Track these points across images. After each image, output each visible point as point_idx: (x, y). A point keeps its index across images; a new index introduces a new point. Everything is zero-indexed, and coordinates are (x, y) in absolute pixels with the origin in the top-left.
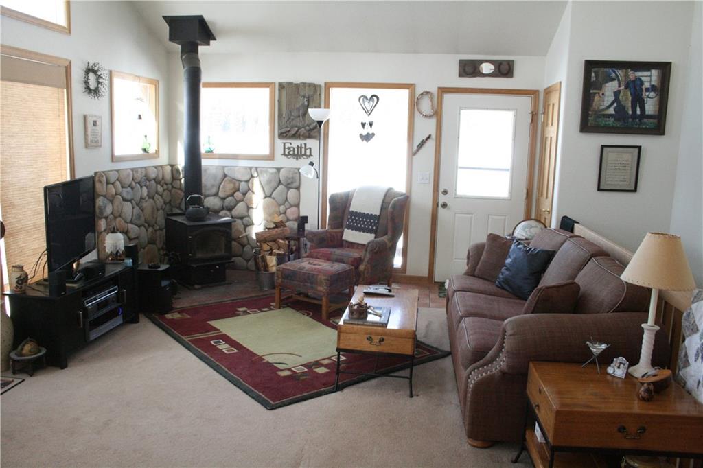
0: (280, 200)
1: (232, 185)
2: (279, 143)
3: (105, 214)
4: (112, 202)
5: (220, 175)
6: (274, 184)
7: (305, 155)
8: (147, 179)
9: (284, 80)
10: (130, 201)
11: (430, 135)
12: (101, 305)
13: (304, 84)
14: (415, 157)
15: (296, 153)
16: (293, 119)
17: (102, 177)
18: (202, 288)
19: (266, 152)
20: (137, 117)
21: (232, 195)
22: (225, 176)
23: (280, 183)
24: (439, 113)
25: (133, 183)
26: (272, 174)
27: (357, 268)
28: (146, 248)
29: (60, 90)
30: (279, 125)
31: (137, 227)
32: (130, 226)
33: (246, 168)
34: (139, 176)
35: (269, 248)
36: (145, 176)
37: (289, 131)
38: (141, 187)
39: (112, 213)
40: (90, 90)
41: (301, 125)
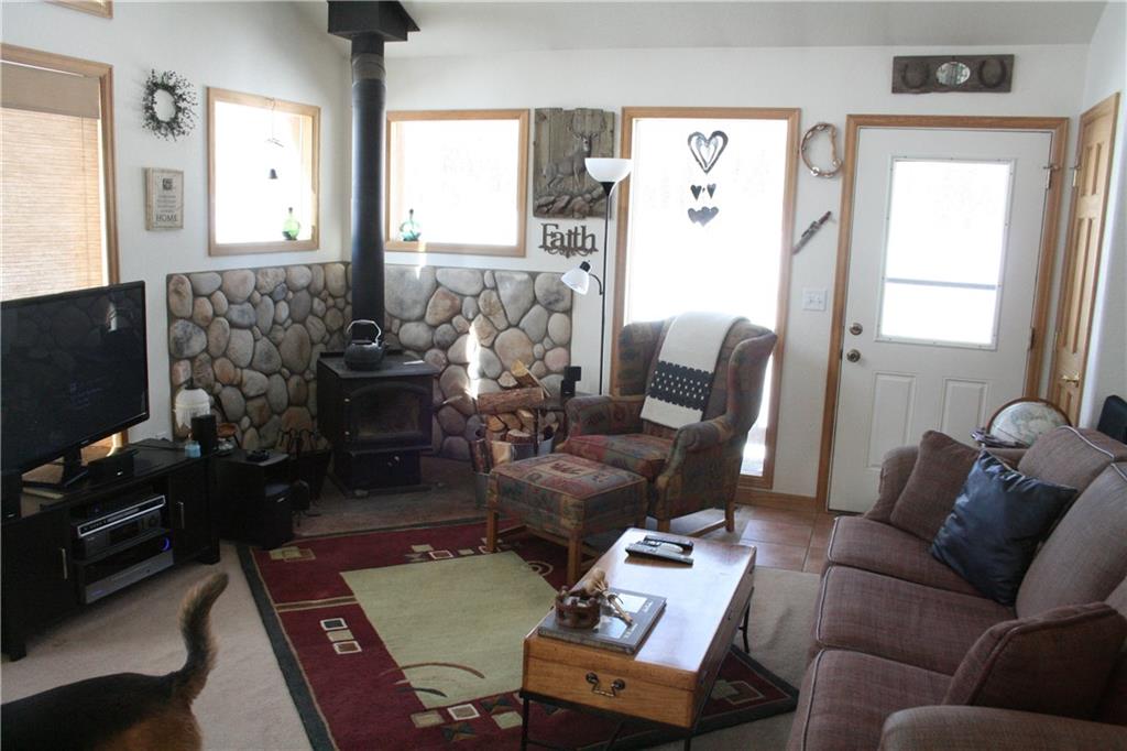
0: (535, 332)
1: (448, 303)
2: (536, 224)
3: (187, 352)
4: (206, 329)
5: (428, 284)
6: (525, 302)
7: (583, 248)
8: (289, 286)
9: (547, 102)
10: (250, 327)
11: (829, 213)
12: (117, 534)
13: (583, 110)
14: (796, 258)
15: (566, 243)
16: (561, 180)
17: (183, 283)
18: (368, 496)
19: (511, 240)
20: (268, 173)
21: (449, 321)
22: (438, 285)
23: (535, 301)
24: (849, 166)
25: (257, 295)
26: (520, 282)
27: (652, 480)
28: (284, 416)
29: (87, 121)
30: (535, 191)
31: (264, 377)
32: (247, 373)
33: (473, 271)
34: (269, 283)
35: (501, 426)
36: (285, 282)
37: (553, 202)
38: (275, 303)
39: (206, 350)
40: (153, 117)
41: (576, 191)
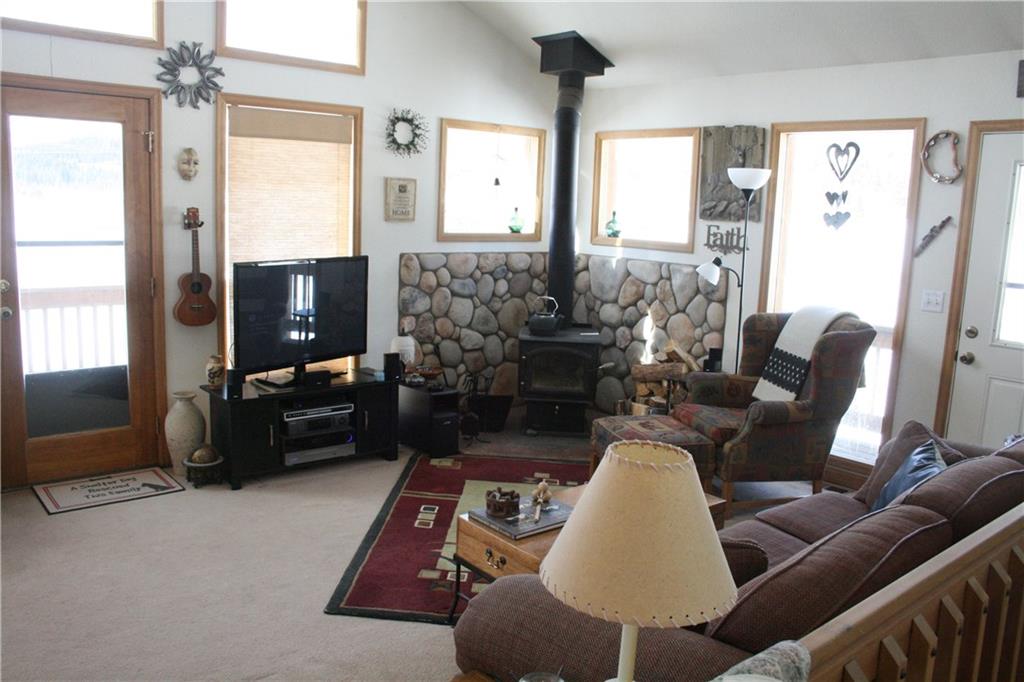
0: (697, 317)
1: (634, 288)
2: (703, 225)
3: (411, 311)
4: (431, 295)
5: (621, 273)
6: (689, 292)
7: (737, 247)
8: (508, 267)
9: (712, 121)
10: (471, 297)
11: (949, 219)
13: (739, 127)
14: (916, 260)
15: (724, 242)
16: (723, 187)
17: (411, 259)
19: (683, 238)
20: (494, 182)
21: (634, 304)
22: (628, 274)
23: (698, 291)
25: (478, 274)
26: (687, 274)
27: (719, 446)
28: (499, 368)
29: (342, 146)
30: (701, 197)
31: (480, 336)
32: (465, 332)
33: (653, 263)
34: (489, 265)
35: (646, 392)
36: (506, 264)
37: (715, 206)
38: (496, 280)
39: (430, 310)
40: (394, 141)
41: (733, 198)
